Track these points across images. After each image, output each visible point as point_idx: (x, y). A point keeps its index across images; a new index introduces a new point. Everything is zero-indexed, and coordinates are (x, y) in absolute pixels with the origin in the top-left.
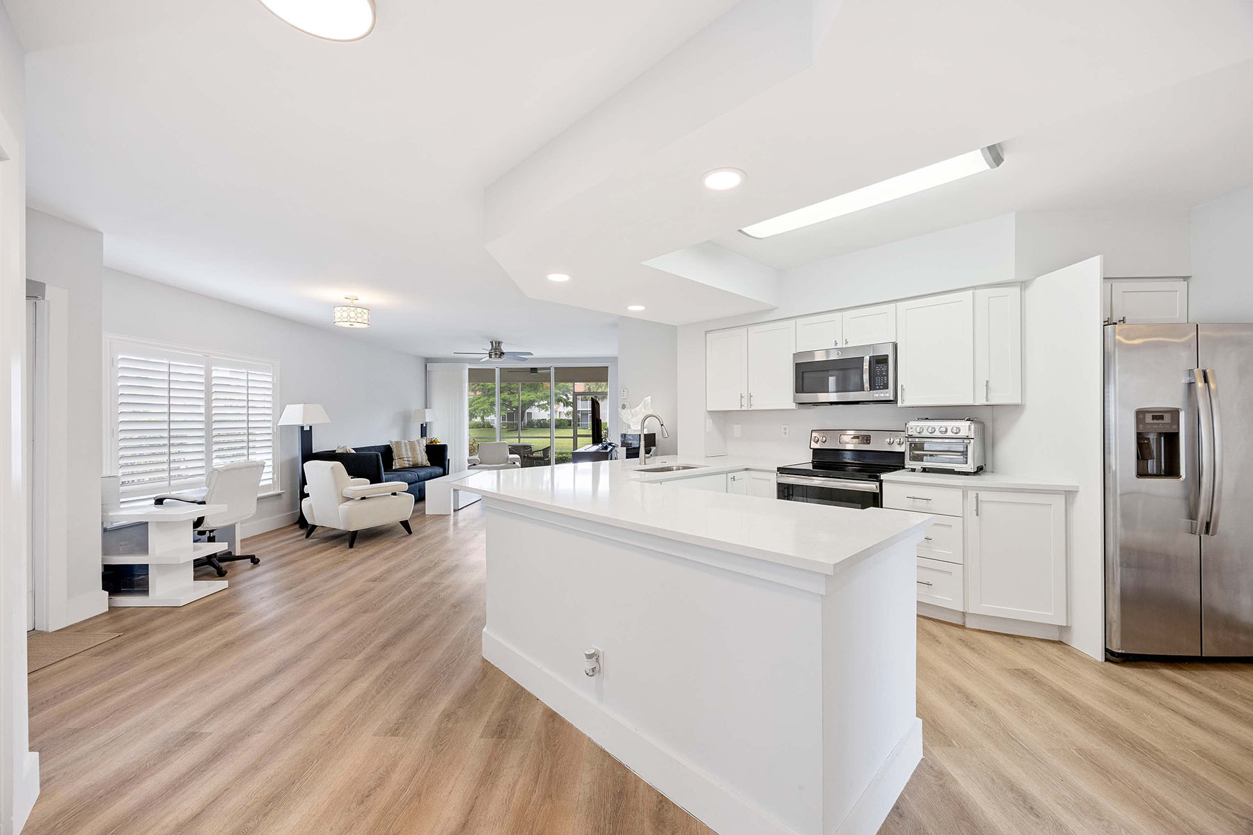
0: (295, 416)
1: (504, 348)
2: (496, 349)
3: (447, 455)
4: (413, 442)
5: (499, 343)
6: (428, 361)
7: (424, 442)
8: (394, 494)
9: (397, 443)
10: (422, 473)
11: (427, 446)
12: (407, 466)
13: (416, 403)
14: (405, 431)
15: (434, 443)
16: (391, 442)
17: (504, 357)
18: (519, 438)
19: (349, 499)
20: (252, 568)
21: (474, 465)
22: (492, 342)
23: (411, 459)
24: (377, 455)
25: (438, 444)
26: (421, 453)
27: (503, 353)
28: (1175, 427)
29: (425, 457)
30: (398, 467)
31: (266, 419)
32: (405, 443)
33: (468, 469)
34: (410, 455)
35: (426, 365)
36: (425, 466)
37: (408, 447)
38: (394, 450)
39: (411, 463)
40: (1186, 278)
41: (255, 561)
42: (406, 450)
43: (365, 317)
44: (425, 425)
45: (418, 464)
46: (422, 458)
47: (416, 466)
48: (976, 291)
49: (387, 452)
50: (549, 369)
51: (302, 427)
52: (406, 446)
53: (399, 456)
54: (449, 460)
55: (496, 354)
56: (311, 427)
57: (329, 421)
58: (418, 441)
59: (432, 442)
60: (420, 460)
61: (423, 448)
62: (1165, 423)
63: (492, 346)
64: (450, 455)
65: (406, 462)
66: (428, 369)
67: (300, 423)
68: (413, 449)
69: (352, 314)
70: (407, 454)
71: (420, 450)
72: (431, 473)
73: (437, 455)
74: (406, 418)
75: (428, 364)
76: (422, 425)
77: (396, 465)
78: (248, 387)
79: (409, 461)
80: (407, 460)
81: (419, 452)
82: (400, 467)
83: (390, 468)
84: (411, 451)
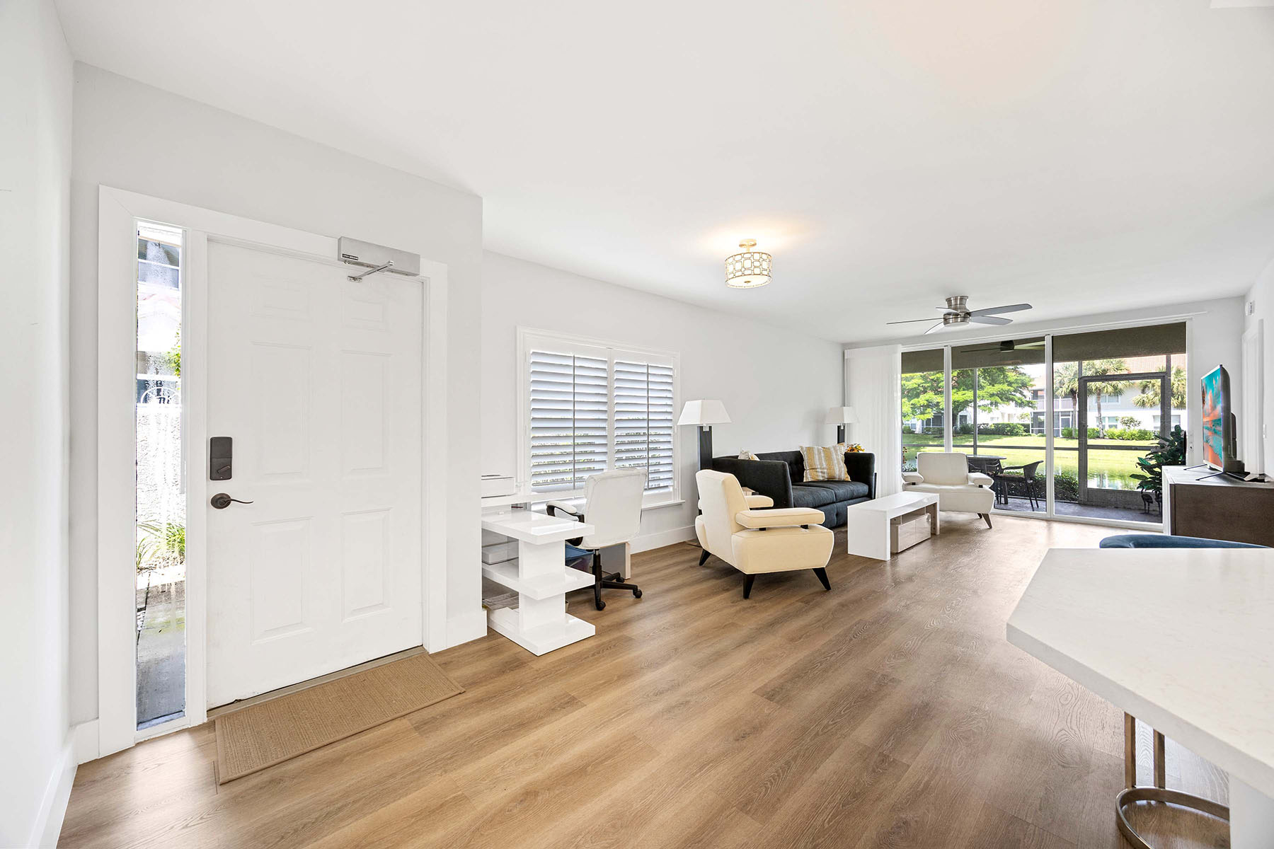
0: (692, 415)
2: (956, 309)
3: (873, 468)
4: (829, 449)
5: (962, 298)
6: (846, 347)
7: (844, 449)
8: (805, 527)
9: (809, 449)
10: (842, 491)
11: (846, 455)
12: (821, 479)
13: (833, 401)
14: (818, 435)
15: (856, 451)
16: (802, 447)
18: (975, 447)
19: (744, 529)
20: (635, 604)
21: (914, 484)
22: (949, 300)
23: (825, 471)
24: (784, 466)
25: (860, 452)
26: (839, 464)
27: (969, 314)
29: (844, 469)
30: (810, 480)
32: (818, 450)
33: (904, 490)
34: (825, 465)
35: (844, 352)
36: (844, 482)
37: (822, 455)
38: (805, 458)
39: (826, 476)
41: (638, 594)
42: (820, 458)
44: (842, 428)
45: (835, 478)
46: (841, 471)
47: (831, 481)
49: (797, 461)
50: (1042, 339)
51: (701, 428)
52: (820, 453)
53: (811, 465)
54: (876, 474)
55: (956, 317)
56: (710, 427)
57: (730, 421)
58: (834, 447)
59: (852, 450)
60: (837, 473)
61: (841, 458)
63: (950, 306)
64: (877, 468)
65: (820, 474)
66: (846, 358)
67: (698, 423)
68: (829, 458)
69: (747, 264)
70: (821, 464)
71: (838, 459)
72: (852, 491)
73: (860, 466)
74: (819, 420)
75: (846, 351)
76: (839, 427)
77: (807, 478)
78: (648, 382)
79: (824, 473)
80: (822, 472)
81: (836, 462)
82: (812, 480)
83: (800, 483)
84: (826, 460)
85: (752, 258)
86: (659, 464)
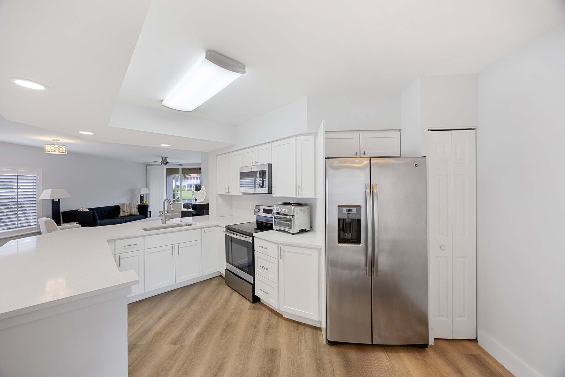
0: (47, 195)
1: (168, 160)
2: (164, 161)
3: (148, 209)
5: (166, 158)
6: (148, 165)
9: (123, 204)
11: (140, 205)
12: (127, 215)
16: (120, 204)
17: (168, 165)
22: (162, 158)
23: (128, 212)
25: (145, 204)
26: (134, 209)
27: (168, 163)
28: (358, 216)
29: (137, 211)
30: (122, 216)
31: (31, 197)
34: (128, 210)
35: (147, 167)
36: (136, 215)
38: (121, 208)
40: (400, 130)
42: (127, 208)
43: (64, 149)
44: (142, 195)
45: (132, 214)
46: (135, 211)
48: (297, 137)
49: (117, 209)
51: (53, 200)
52: (127, 205)
53: (123, 210)
54: (150, 212)
55: (164, 163)
56: (58, 200)
57: (70, 197)
59: (143, 204)
61: (137, 206)
62: (353, 214)
63: (163, 159)
65: (126, 213)
66: (147, 170)
67: (52, 198)
68: (131, 207)
69: (53, 148)
70: (127, 209)
72: (139, 217)
73: (143, 209)
74: (132, 192)
76: (140, 195)
77: (121, 215)
78: (18, 182)
79: (128, 213)
80: (127, 213)
81: (133, 208)
82: (123, 216)
83: (119, 217)
84: (129, 208)
85: (54, 146)
86: (30, 216)
